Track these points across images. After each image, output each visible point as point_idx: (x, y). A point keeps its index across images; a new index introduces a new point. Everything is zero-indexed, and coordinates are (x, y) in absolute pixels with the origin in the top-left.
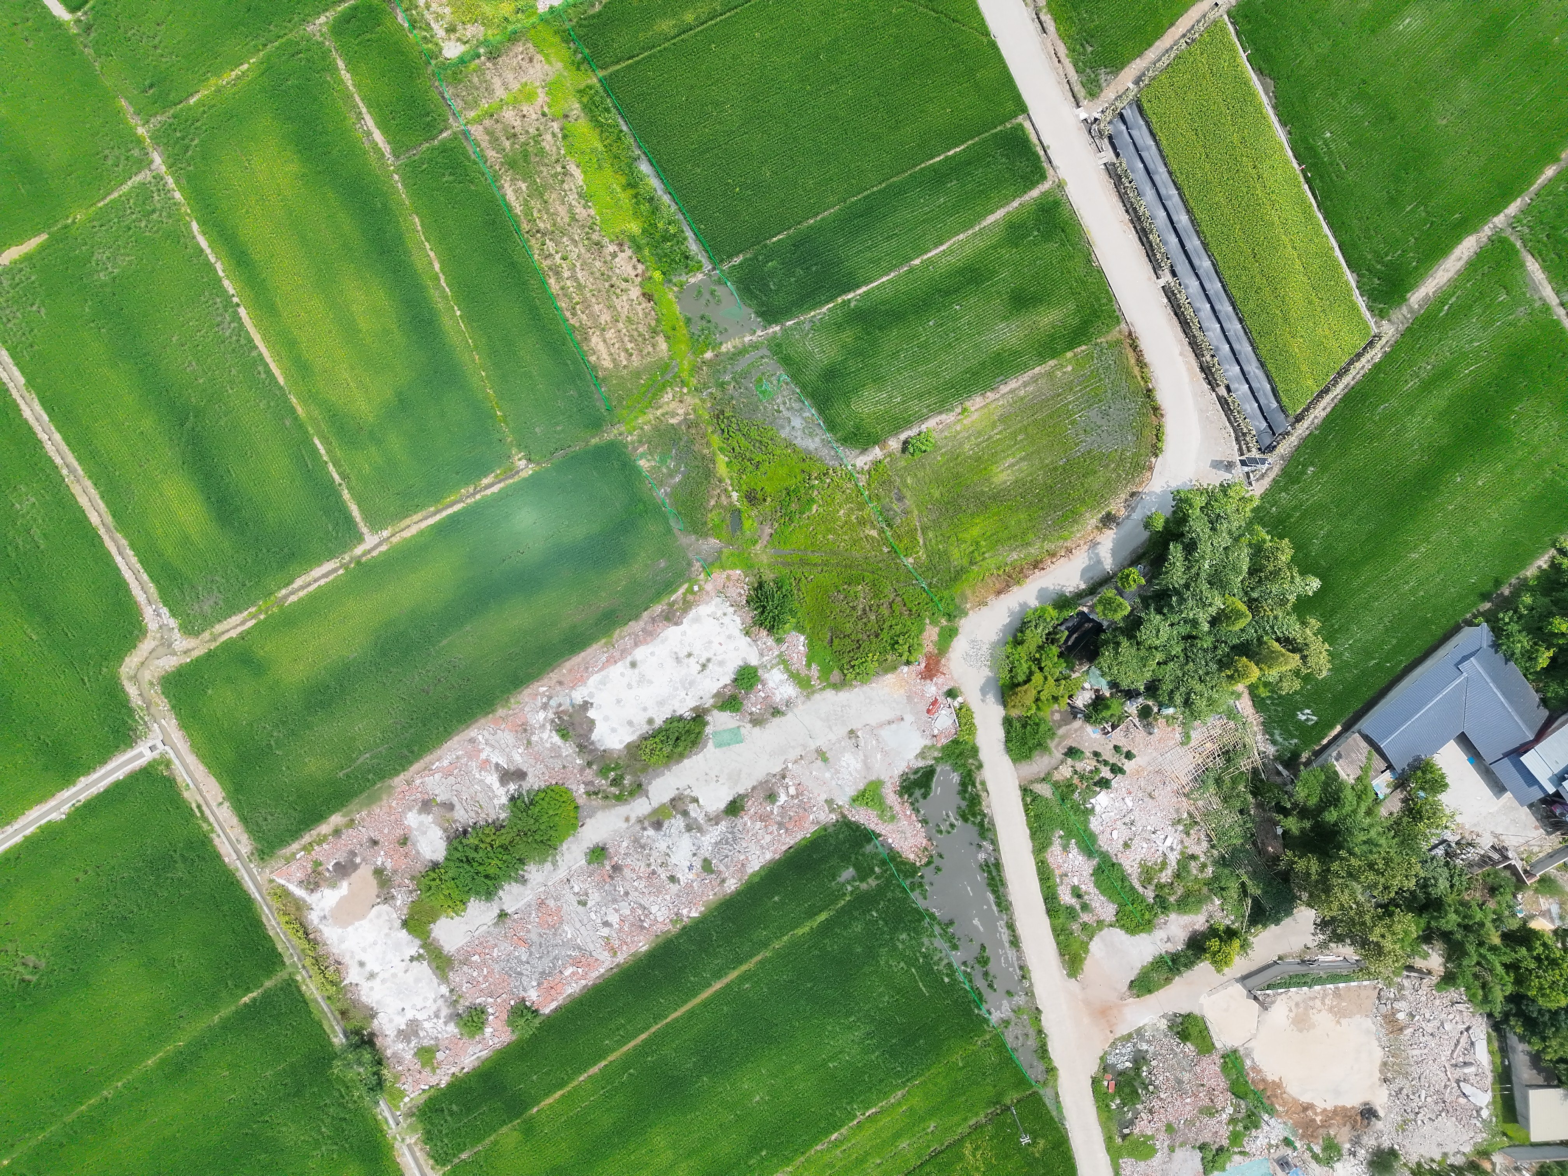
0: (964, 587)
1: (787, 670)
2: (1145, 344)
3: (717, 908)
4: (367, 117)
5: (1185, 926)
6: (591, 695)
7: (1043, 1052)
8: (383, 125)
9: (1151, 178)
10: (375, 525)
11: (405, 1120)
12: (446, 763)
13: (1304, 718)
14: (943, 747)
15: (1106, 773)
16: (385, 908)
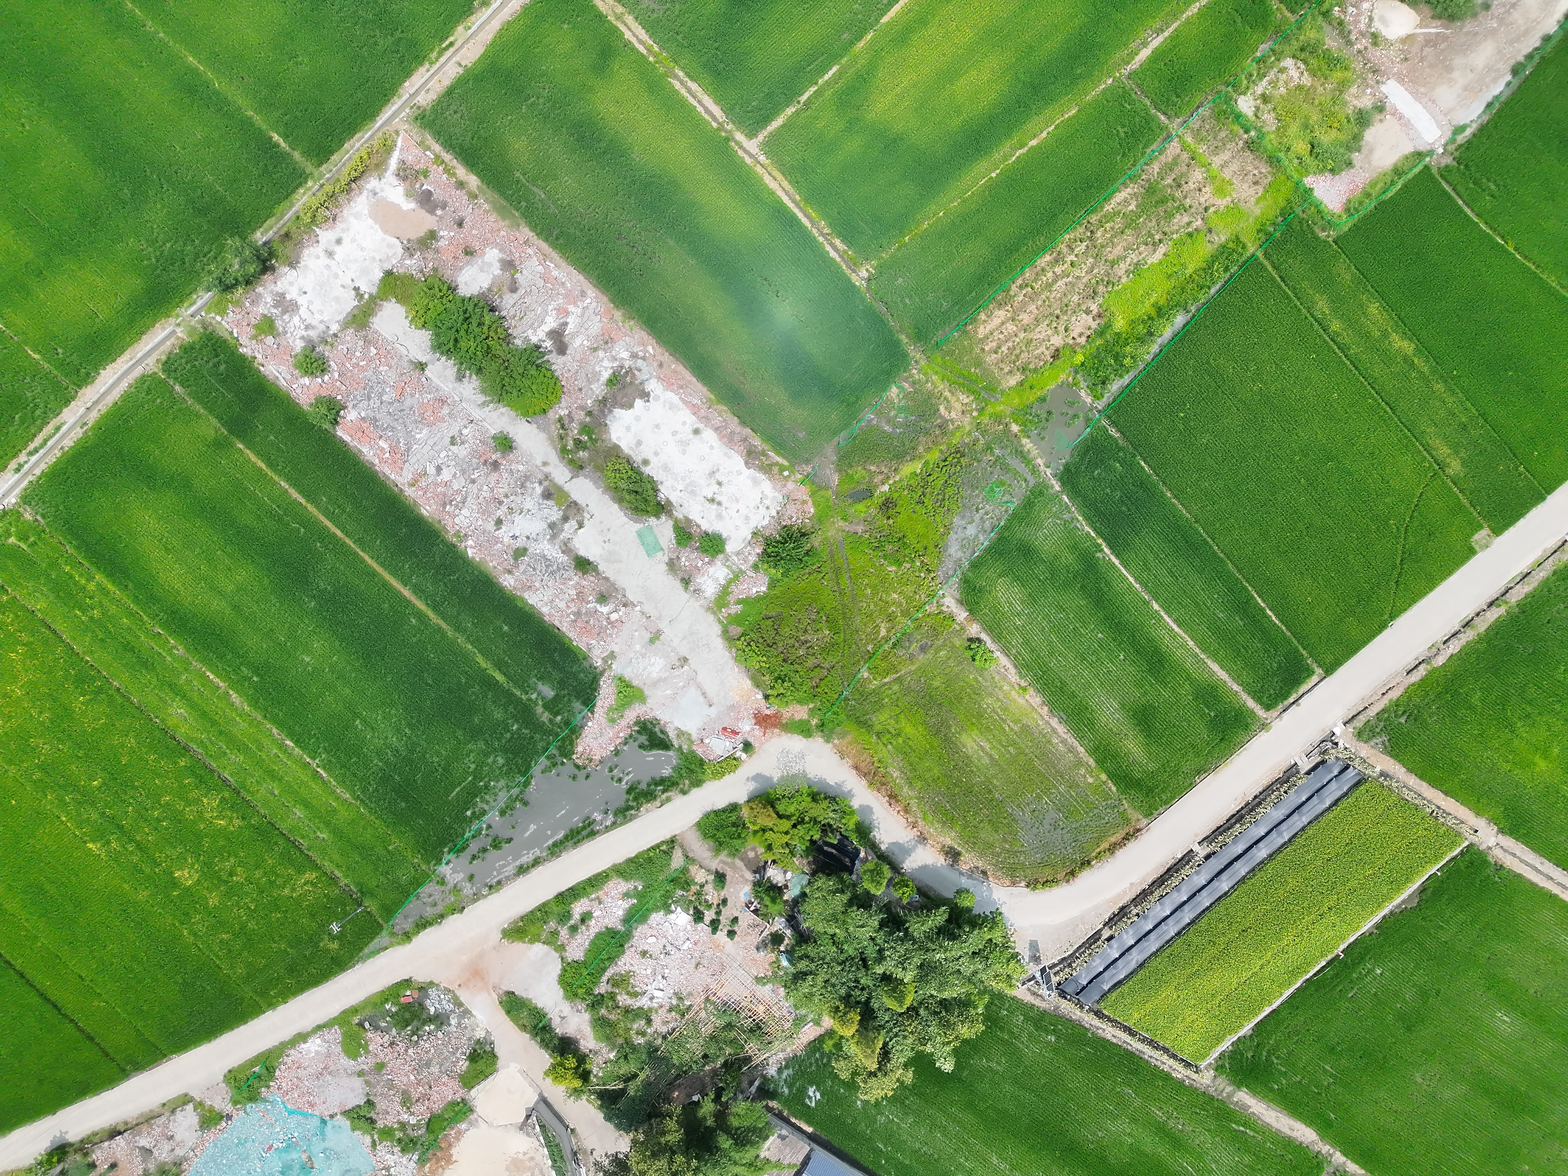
0: (854, 732)
1: (730, 582)
2: (1132, 847)
3: (481, 572)
4: (1160, 39)
5: (580, 1031)
6: (657, 398)
7: (423, 924)
8: (1156, 56)
9: (1294, 812)
10: (769, 146)
11: (198, 322)
12: (555, 273)
13: (811, 1094)
14: (693, 752)
15: (709, 915)
16: (400, 251)
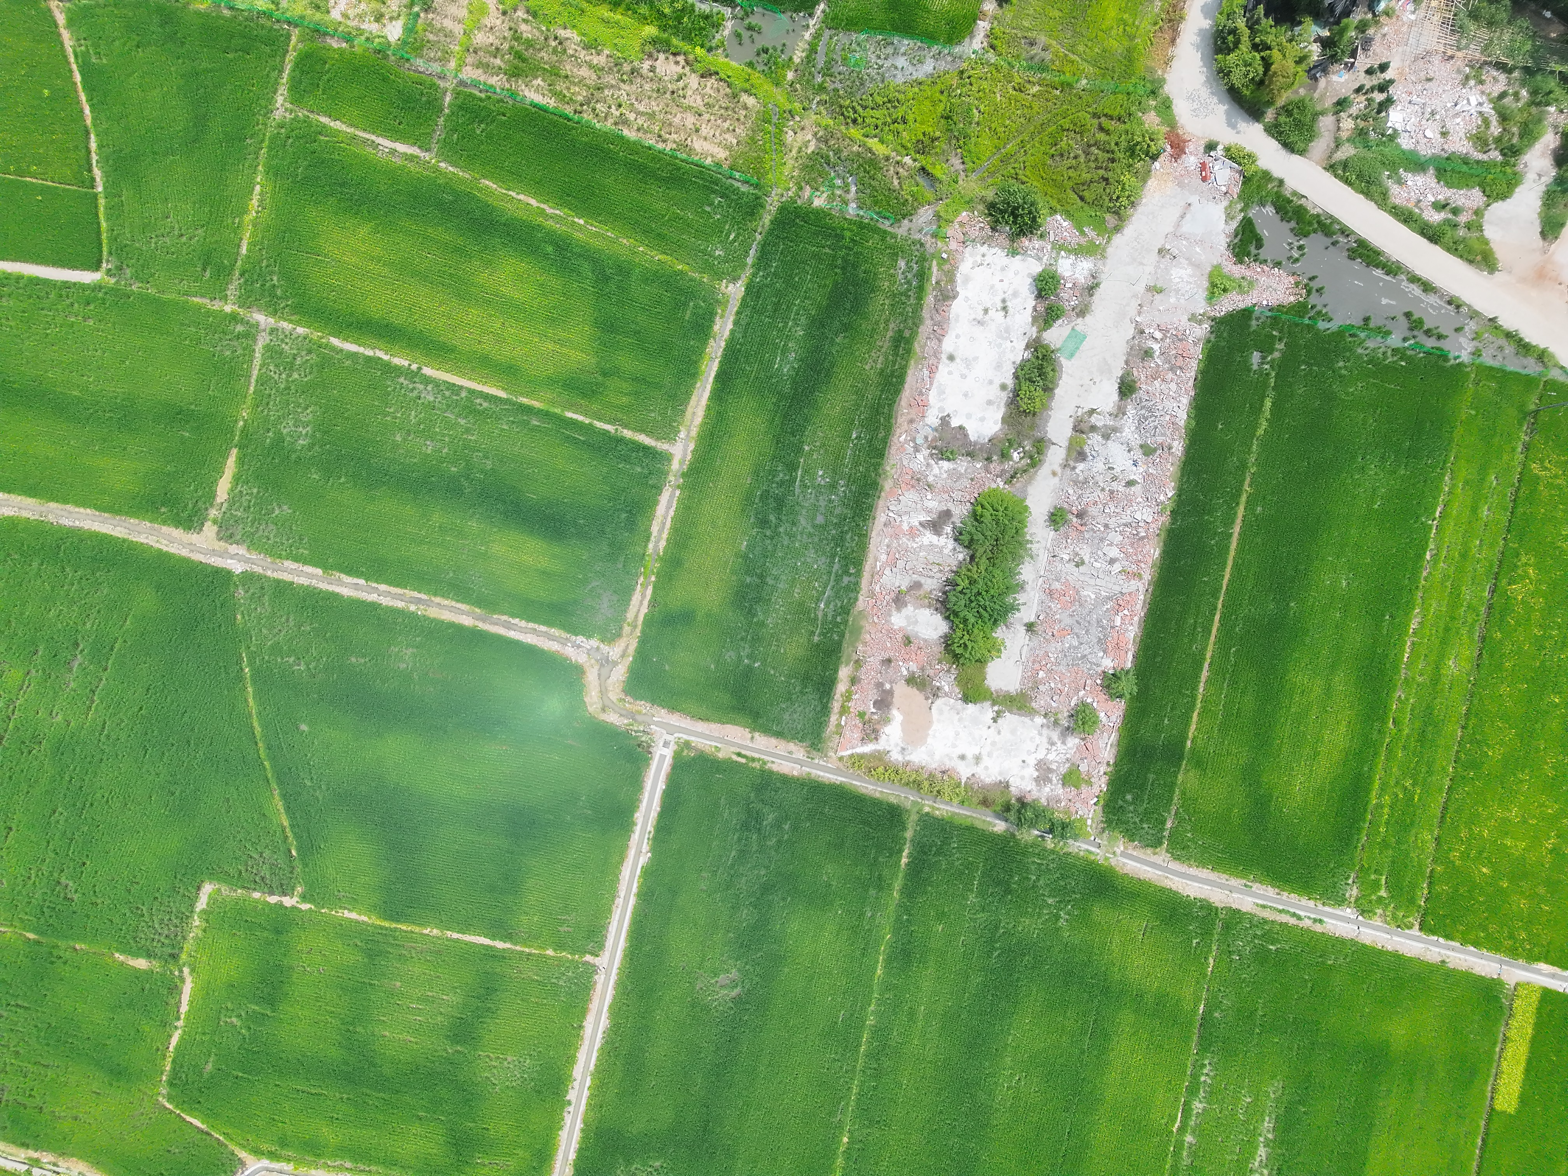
0: (1143, 62)
1: (1069, 252)
3: (1182, 475)
4: (380, 140)
5: (1543, 155)
6: (941, 409)
7: (1524, 347)
8: (397, 136)
10: (668, 435)
11: (1102, 839)
12: (883, 557)
14: (1239, 197)
15: (1379, 97)
16: (939, 702)
